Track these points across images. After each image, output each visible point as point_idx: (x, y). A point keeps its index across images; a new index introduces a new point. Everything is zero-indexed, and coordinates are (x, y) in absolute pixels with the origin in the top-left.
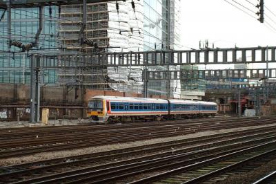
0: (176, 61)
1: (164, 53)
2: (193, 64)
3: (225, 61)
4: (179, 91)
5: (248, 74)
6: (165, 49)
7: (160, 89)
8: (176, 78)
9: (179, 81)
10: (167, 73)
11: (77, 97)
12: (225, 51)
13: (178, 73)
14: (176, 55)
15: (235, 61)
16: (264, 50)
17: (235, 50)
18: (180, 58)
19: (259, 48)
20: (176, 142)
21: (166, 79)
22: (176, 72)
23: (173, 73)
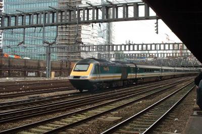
2: (123, 51)
3: (138, 50)
5: (148, 56)
8: (114, 57)
10: (109, 55)
11: (67, 66)
12: (138, 45)
13: (115, 55)
15: (142, 50)
16: (156, 44)
17: (143, 45)
18: (117, 48)
19: (154, 44)
21: (109, 58)
23: (112, 55)
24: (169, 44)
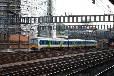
0: (54, 21)
1: (48, 17)
2: (62, 23)
3: (77, 22)
4: (55, 35)
5: (88, 28)
6: (48, 16)
7: (46, 35)
8: (54, 29)
9: (55, 31)
10: (50, 27)
11: (5, 38)
12: (77, 17)
13: (55, 27)
14: (54, 18)
15: (82, 21)
16: (95, 16)
17: (82, 16)
18: (56, 20)
19: (93, 15)
20: (54, 60)
21: (49, 30)
22: (54, 27)
23: (52, 27)
24: (109, 16)
